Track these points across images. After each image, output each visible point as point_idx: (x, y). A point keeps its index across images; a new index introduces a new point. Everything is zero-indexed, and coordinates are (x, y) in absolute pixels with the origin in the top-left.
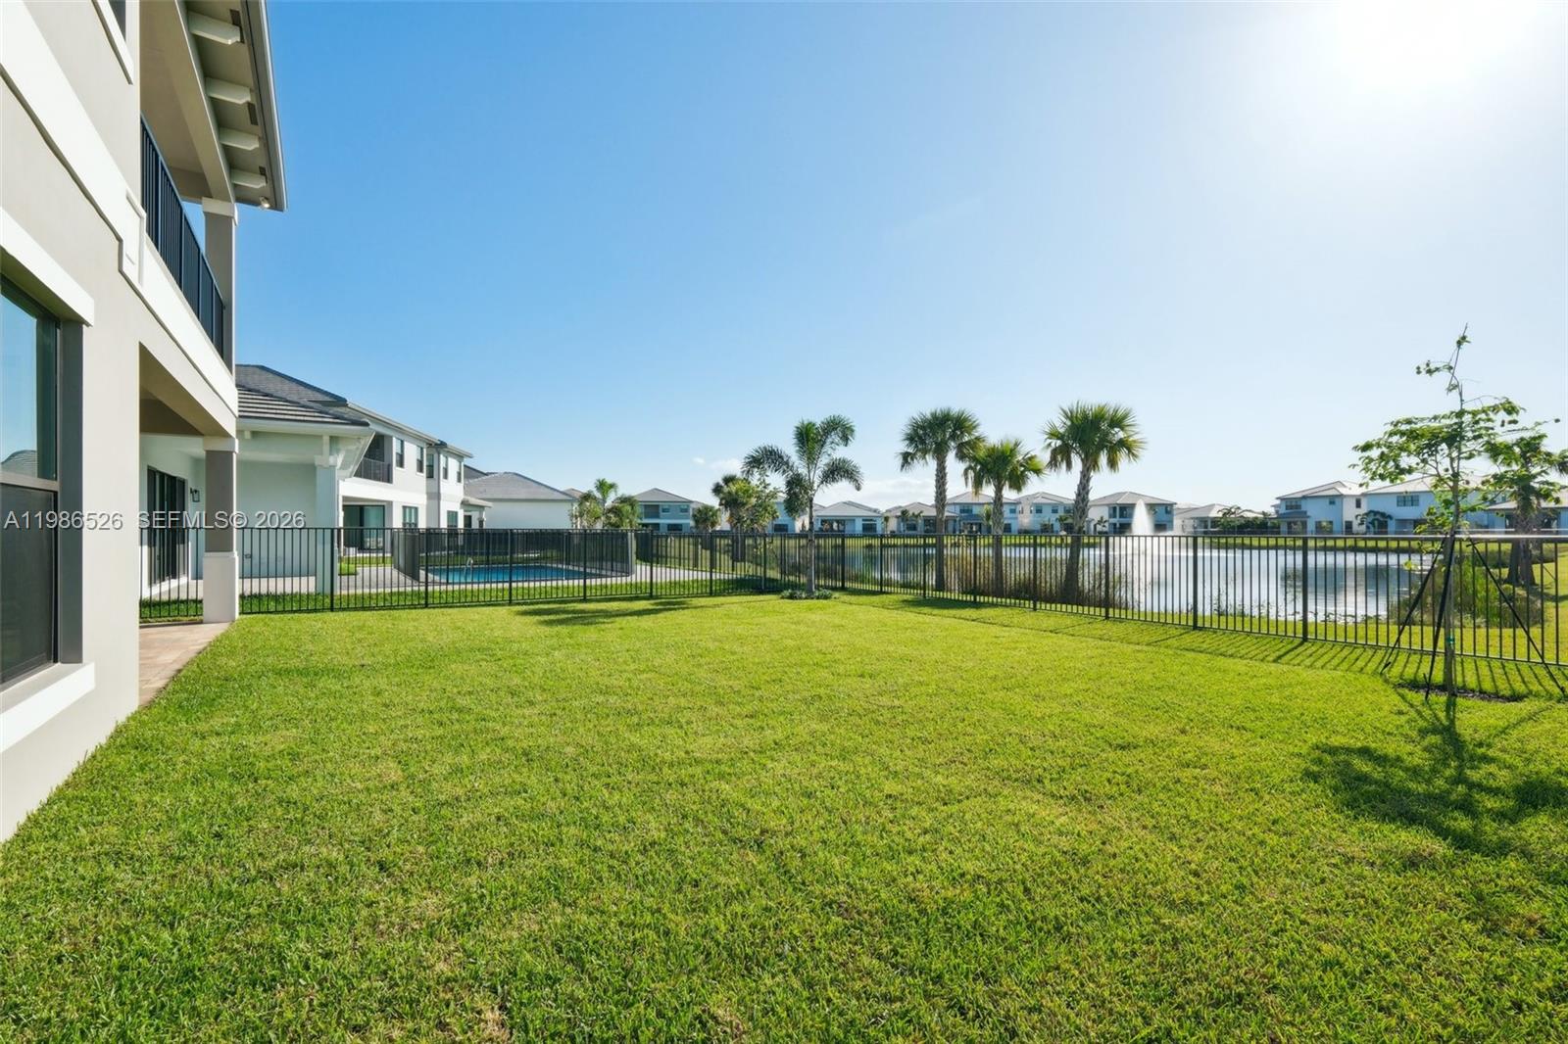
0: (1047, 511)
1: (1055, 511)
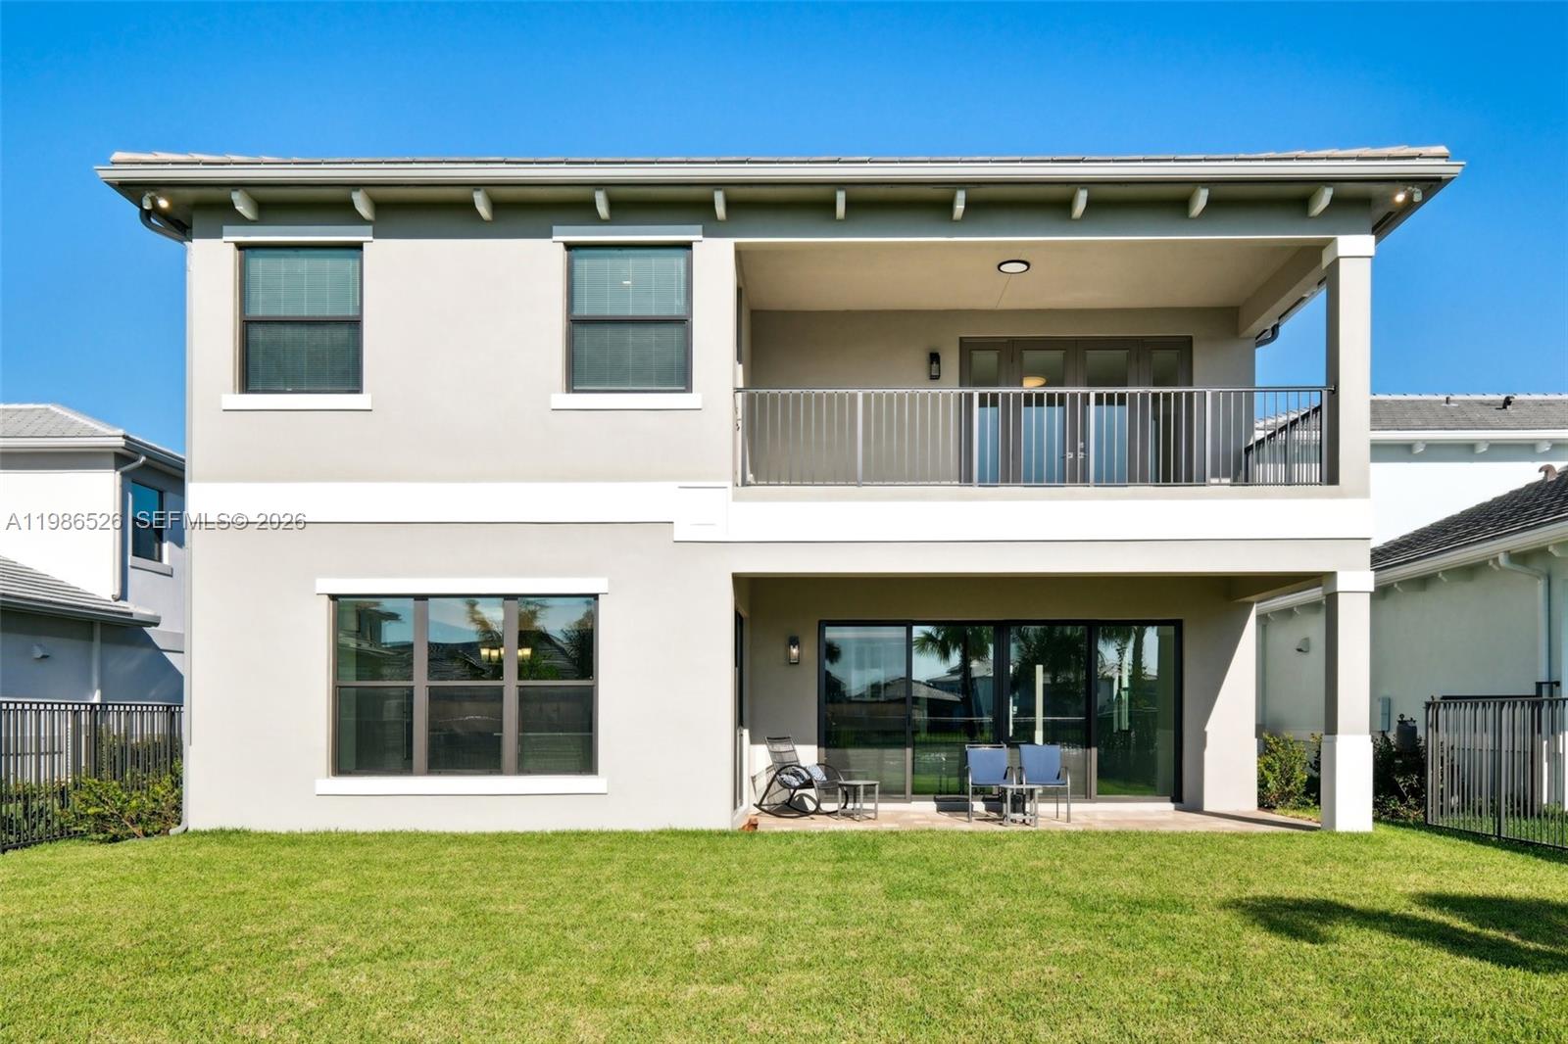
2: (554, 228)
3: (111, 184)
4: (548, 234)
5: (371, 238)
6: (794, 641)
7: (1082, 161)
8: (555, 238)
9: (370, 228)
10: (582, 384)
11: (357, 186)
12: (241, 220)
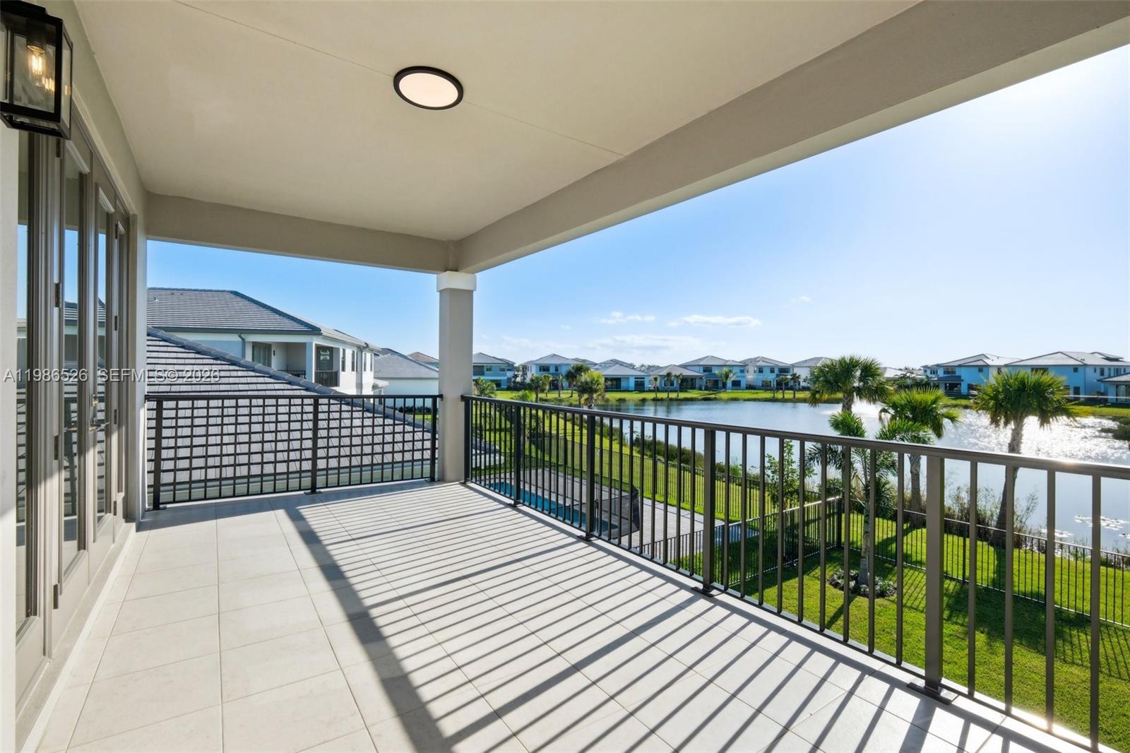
0: (767, 371)
1: (772, 371)
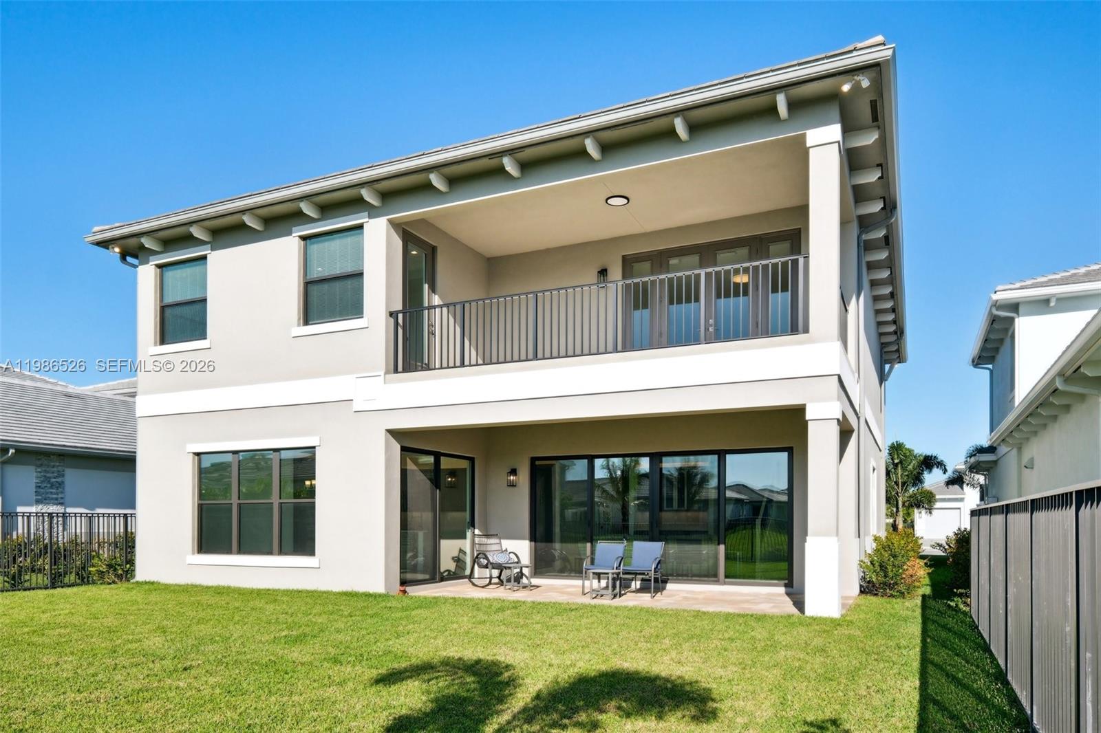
2: (293, 228)
3: (93, 244)
4: (289, 233)
5: (210, 252)
6: (513, 472)
7: (579, 118)
8: (294, 235)
9: (209, 245)
10: (314, 320)
11: (191, 223)
12: (153, 253)
